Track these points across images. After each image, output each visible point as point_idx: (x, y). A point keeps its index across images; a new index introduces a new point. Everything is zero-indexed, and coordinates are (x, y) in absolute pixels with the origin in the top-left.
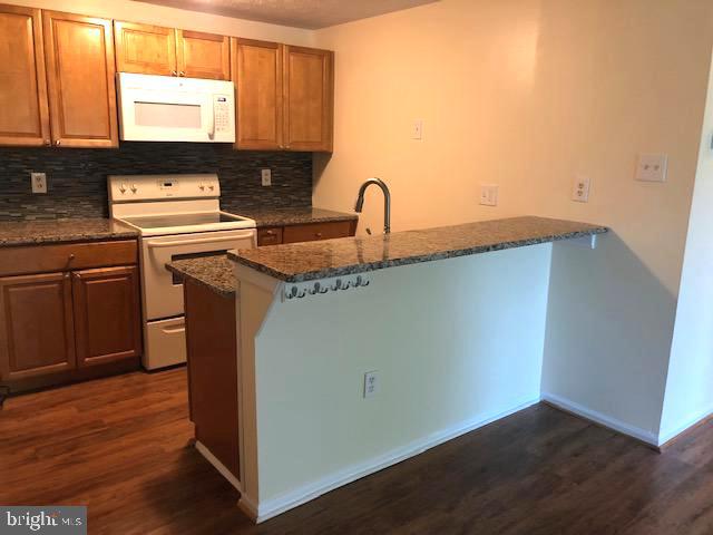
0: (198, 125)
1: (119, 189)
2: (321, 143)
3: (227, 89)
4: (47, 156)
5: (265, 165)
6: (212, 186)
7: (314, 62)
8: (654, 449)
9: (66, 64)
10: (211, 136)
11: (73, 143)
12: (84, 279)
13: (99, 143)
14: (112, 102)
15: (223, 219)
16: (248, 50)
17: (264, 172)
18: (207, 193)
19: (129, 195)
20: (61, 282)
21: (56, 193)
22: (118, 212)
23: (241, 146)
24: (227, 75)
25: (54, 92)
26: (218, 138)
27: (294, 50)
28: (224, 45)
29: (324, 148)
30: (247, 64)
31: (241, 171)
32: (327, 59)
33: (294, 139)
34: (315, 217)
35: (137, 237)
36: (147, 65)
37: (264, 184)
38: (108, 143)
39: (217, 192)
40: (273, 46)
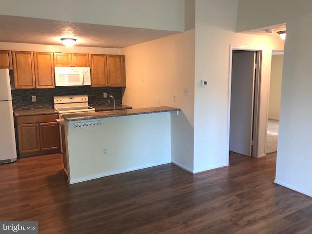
0: (79, 81)
1: (56, 100)
3: (88, 70)
4: (35, 91)
5: (105, 92)
6: (85, 98)
7: (118, 60)
8: (192, 174)
9: (40, 66)
10: (83, 84)
11: (42, 87)
12: (43, 125)
13: (49, 87)
14: (53, 76)
15: (89, 108)
16: (94, 57)
17: (104, 93)
18: (84, 100)
19: (59, 102)
20: (36, 126)
21: (39, 101)
22: (56, 107)
23: (93, 86)
24: (88, 65)
25: (36, 73)
26: (85, 84)
27: (110, 56)
28: (87, 56)
29: (122, 85)
30: (95, 62)
31: (97, 93)
32: (122, 58)
33: (113, 82)
34: (123, 107)
35: (58, 113)
36: (63, 64)
37: (104, 97)
38: (52, 87)
39: (87, 100)
40: (103, 55)
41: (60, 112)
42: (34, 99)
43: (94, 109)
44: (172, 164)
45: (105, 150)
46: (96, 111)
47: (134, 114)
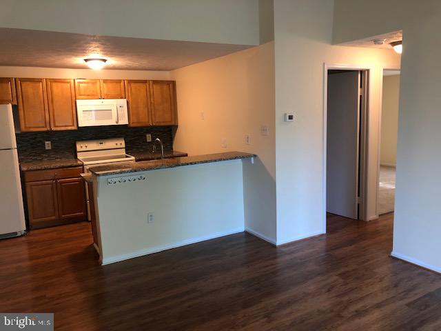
0: (112, 118)
1: (80, 146)
2: (171, 121)
3: (123, 102)
4: (49, 135)
5: (148, 133)
6: (121, 143)
7: (165, 87)
9: (56, 99)
10: (117, 122)
11: (59, 129)
12: (61, 183)
13: (70, 128)
14: (74, 112)
15: (127, 157)
16: (133, 85)
17: (147, 135)
18: (119, 146)
19: (84, 149)
20: (52, 184)
21: (55, 149)
22: (80, 156)
23: (132, 125)
24: (123, 95)
25: (51, 109)
26: (121, 123)
27: (155, 82)
28: (122, 83)
29: (173, 123)
30: (133, 90)
31: (137, 136)
32: (172, 85)
33: (160, 119)
34: (174, 154)
35: (83, 165)
36: (88, 95)
37: (148, 141)
38: (73, 128)
39: (124, 145)
40: (145, 82)
41: (85, 163)
42: (48, 145)
43: (133, 158)
44: (247, 234)
45: (151, 216)
46: (137, 161)
47: (191, 163)
